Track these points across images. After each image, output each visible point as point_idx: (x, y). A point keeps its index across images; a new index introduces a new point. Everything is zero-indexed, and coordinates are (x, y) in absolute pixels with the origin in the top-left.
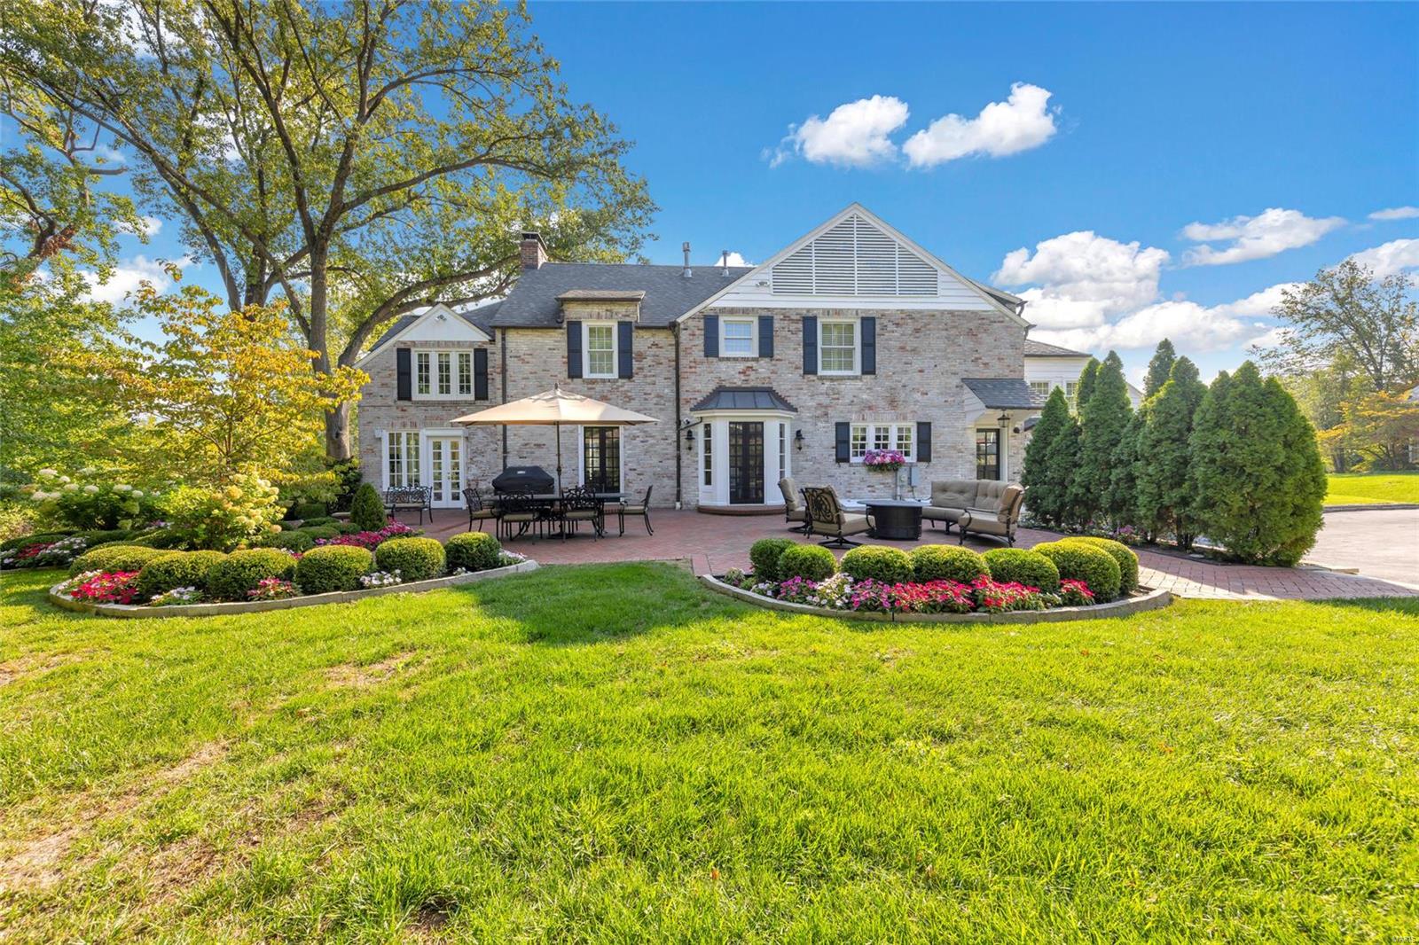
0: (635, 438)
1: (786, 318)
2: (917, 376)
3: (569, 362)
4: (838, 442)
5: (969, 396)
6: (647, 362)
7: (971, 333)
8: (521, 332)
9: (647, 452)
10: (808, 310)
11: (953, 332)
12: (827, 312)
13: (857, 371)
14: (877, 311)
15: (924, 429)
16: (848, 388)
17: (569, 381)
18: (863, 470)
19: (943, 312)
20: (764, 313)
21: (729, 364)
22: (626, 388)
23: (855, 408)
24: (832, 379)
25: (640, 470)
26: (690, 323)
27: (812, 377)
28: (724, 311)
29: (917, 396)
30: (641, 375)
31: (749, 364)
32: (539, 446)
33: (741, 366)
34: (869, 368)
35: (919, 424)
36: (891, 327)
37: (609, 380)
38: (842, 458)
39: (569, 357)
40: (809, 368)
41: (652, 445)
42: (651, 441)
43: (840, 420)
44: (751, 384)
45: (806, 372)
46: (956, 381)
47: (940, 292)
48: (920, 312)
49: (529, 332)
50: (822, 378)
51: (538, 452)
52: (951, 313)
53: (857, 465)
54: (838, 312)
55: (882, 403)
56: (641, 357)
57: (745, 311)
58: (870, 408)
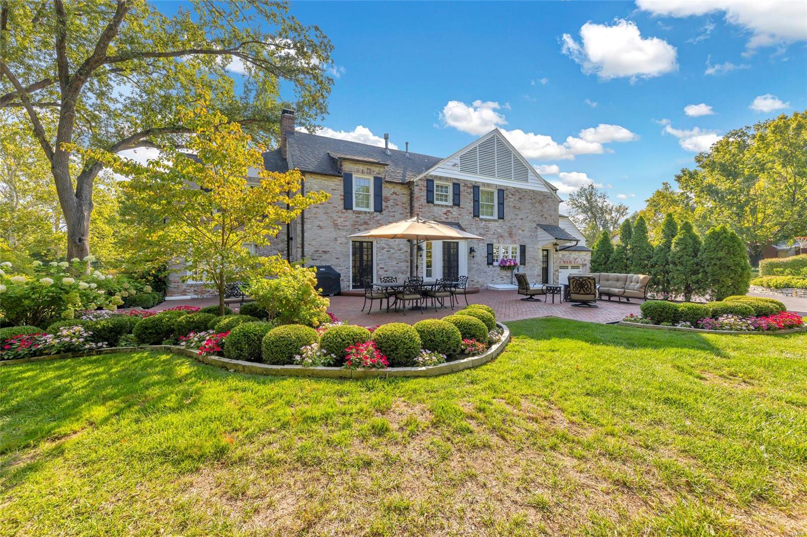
0: (383, 248)
1: (466, 185)
2: (520, 221)
3: (344, 199)
4: (488, 254)
5: (540, 232)
6: (391, 203)
7: (540, 202)
8: (314, 176)
9: (390, 258)
10: (476, 182)
11: (534, 201)
12: (484, 184)
13: (496, 217)
14: (505, 186)
15: (523, 249)
16: (492, 225)
17: (345, 211)
18: (498, 269)
19: (530, 190)
20: (455, 181)
21: (439, 208)
22: (378, 218)
23: (496, 237)
24: (486, 220)
25: (386, 268)
26: (420, 182)
27: (477, 219)
28: (436, 177)
29: (520, 231)
30: (387, 210)
31: (449, 209)
32: (325, 252)
33: (445, 210)
34: (501, 217)
35: (521, 246)
36: (510, 196)
37: (369, 213)
38: (490, 263)
39: (344, 196)
40: (476, 214)
41: (393, 254)
42: (392, 251)
43: (489, 243)
44: (449, 220)
45: (474, 216)
46: (535, 225)
47: (530, 181)
48: (521, 189)
49: (319, 177)
50: (481, 220)
51: (324, 256)
52: (533, 191)
53: (496, 267)
54: (489, 185)
55: (506, 235)
56: (387, 200)
57: (447, 179)
58: (501, 237)
